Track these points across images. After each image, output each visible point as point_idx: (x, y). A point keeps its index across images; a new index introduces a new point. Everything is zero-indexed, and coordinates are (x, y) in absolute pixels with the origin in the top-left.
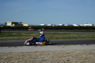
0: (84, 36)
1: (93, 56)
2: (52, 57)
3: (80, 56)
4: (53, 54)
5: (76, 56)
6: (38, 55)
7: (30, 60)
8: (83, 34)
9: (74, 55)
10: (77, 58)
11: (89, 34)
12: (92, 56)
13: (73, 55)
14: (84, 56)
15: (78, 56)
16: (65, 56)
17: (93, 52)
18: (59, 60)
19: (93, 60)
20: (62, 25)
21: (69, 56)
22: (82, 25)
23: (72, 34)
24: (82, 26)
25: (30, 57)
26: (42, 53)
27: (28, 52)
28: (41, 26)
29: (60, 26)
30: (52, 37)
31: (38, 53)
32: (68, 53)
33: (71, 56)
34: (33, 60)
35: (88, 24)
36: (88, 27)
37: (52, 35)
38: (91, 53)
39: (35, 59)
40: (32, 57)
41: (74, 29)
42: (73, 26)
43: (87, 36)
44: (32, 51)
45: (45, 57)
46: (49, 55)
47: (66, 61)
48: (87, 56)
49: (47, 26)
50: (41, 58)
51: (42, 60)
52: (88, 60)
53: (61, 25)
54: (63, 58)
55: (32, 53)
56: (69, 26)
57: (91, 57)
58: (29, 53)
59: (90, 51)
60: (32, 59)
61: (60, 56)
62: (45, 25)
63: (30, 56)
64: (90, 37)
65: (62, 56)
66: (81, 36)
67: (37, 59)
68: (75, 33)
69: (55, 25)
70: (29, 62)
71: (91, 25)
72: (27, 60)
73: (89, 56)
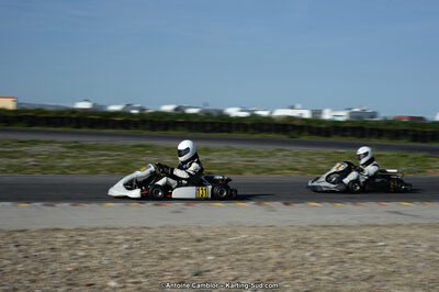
0: (273, 162)
1: (313, 255)
2: (122, 257)
3: (252, 255)
4: (127, 240)
5: (237, 253)
6: (58, 245)
7: (19, 267)
8: (271, 154)
9: (223, 247)
10: (238, 260)
11: (297, 154)
12: (308, 254)
13: (222, 250)
14: (273, 253)
15: (245, 251)
16: (187, 251)
17: (314, 236)
18: (158, 268)
19: (312, 273)
20: (176, 109)
21: (200, 252)
22: (264, 113)
23: (218, 151)
24: (268, 118)
25: (20, 255)
26: (77, 237)
27: (11, 233)
28: (74, 111)
29: (165, 114)
30: (126, 164)
31: (60, 235)
32: (199, 241)
33: (213, 254)
34: (35, 269)
35: (292, 108)
36: (296, 123)
37: (126, 156)
38: (301, 242)
39: (44, 261)
40: (32, 251)
41: (229, 131)
42: (228, 117)
43: (286, 163)
44: (34, 228)
45: (94, 253)
46: (110, 246)
47: (187, 273)
48: (285, 253)
49: (104, 110)
50: (74, 257)
51: (77, 270)
52: (287, 273)
53: (168, 108)
54: (175, 262)
55: (33, 237)
56: (208, 114)
57: (303, 258)
58: (18, 234)
59: (298, 233)
60: (29, 261)
61: (162, 250)
62: (94, 104)
63: (20, 251)
64: (299, 167)
65: (172, 252)
66: (260, 161)
67: (54, 265)
68: (234, 149)
69: (142, 109)
70: (18, 277)
71: (307, 114)
72: (8, 269)
73: (294, 257)
